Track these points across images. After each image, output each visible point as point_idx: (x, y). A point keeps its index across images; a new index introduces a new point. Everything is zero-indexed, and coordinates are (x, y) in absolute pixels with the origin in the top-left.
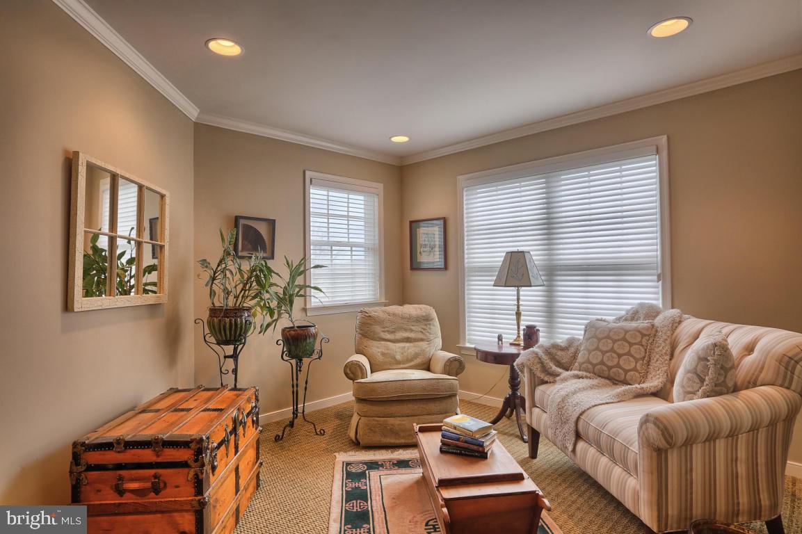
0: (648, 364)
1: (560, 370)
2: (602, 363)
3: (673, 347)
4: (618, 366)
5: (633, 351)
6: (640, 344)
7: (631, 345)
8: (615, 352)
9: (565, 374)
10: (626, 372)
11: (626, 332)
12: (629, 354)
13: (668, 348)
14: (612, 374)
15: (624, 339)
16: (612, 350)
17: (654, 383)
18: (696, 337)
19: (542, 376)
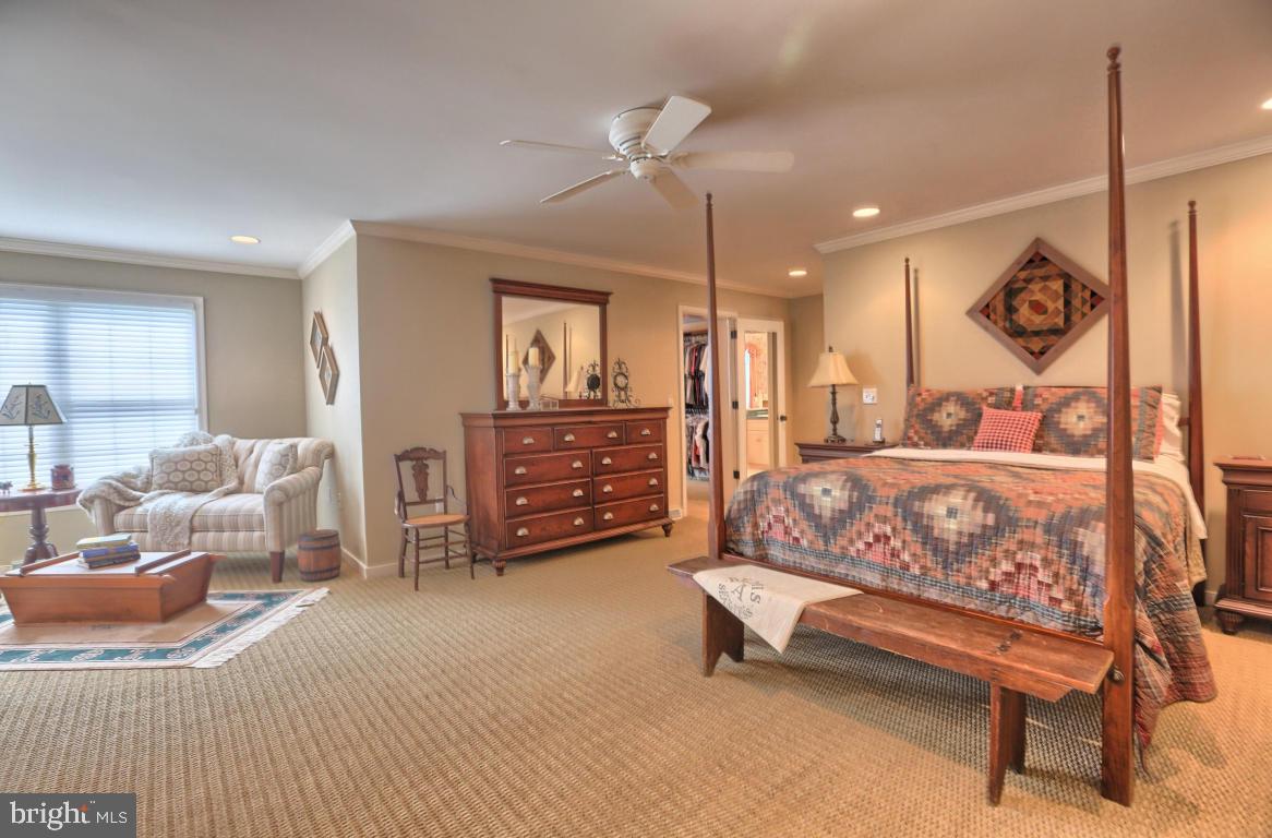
0: (221, 475)
1: (138, 494)
2: (184, 480)
3: (236, 461)
4: (199, 479)
5: (208, 467)
6: (212, 461)
7: (206, 463)
8: (193, 470)
9: (147, 496)
10: (206, 482)
11: (199, 453)
12: (206, 469)
13: (233, 462)
14: (194, 487)
15: (199, 459)
16: (191, 469)
17: (233, 484)
18: (251, 452)
19: (122, 503)
